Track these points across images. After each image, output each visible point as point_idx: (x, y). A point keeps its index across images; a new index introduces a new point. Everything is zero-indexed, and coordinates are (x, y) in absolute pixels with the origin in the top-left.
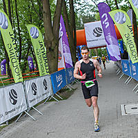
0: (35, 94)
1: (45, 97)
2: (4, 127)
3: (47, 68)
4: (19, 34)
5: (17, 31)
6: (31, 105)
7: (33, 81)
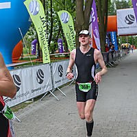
0: (61, 76)
2: (29, 103)
4: (51, 16)
5: (50, 13)
6: (56, 86)
7: (60, 63)
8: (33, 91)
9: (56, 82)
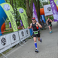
0: (23, 36)
1: (27, 37)
2: (11, 49)
3: (28, 25)
5: (15, 10)
8: (12, 44)
9: (21, 39)
